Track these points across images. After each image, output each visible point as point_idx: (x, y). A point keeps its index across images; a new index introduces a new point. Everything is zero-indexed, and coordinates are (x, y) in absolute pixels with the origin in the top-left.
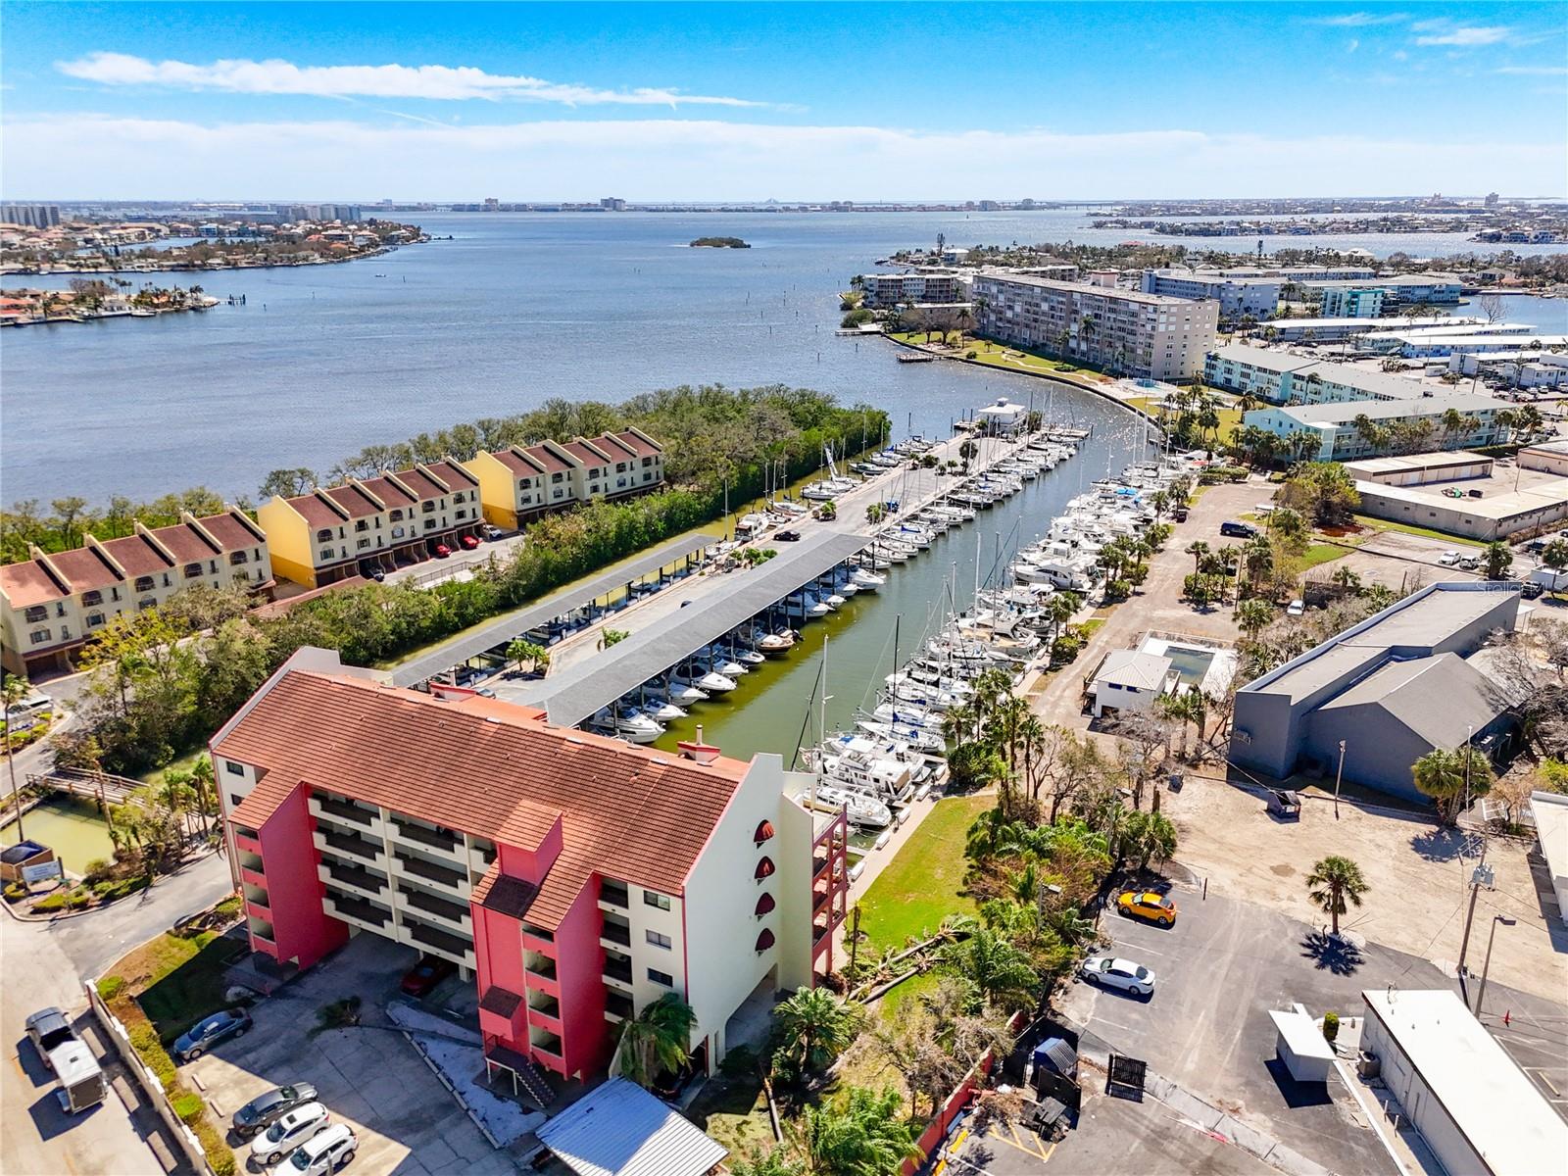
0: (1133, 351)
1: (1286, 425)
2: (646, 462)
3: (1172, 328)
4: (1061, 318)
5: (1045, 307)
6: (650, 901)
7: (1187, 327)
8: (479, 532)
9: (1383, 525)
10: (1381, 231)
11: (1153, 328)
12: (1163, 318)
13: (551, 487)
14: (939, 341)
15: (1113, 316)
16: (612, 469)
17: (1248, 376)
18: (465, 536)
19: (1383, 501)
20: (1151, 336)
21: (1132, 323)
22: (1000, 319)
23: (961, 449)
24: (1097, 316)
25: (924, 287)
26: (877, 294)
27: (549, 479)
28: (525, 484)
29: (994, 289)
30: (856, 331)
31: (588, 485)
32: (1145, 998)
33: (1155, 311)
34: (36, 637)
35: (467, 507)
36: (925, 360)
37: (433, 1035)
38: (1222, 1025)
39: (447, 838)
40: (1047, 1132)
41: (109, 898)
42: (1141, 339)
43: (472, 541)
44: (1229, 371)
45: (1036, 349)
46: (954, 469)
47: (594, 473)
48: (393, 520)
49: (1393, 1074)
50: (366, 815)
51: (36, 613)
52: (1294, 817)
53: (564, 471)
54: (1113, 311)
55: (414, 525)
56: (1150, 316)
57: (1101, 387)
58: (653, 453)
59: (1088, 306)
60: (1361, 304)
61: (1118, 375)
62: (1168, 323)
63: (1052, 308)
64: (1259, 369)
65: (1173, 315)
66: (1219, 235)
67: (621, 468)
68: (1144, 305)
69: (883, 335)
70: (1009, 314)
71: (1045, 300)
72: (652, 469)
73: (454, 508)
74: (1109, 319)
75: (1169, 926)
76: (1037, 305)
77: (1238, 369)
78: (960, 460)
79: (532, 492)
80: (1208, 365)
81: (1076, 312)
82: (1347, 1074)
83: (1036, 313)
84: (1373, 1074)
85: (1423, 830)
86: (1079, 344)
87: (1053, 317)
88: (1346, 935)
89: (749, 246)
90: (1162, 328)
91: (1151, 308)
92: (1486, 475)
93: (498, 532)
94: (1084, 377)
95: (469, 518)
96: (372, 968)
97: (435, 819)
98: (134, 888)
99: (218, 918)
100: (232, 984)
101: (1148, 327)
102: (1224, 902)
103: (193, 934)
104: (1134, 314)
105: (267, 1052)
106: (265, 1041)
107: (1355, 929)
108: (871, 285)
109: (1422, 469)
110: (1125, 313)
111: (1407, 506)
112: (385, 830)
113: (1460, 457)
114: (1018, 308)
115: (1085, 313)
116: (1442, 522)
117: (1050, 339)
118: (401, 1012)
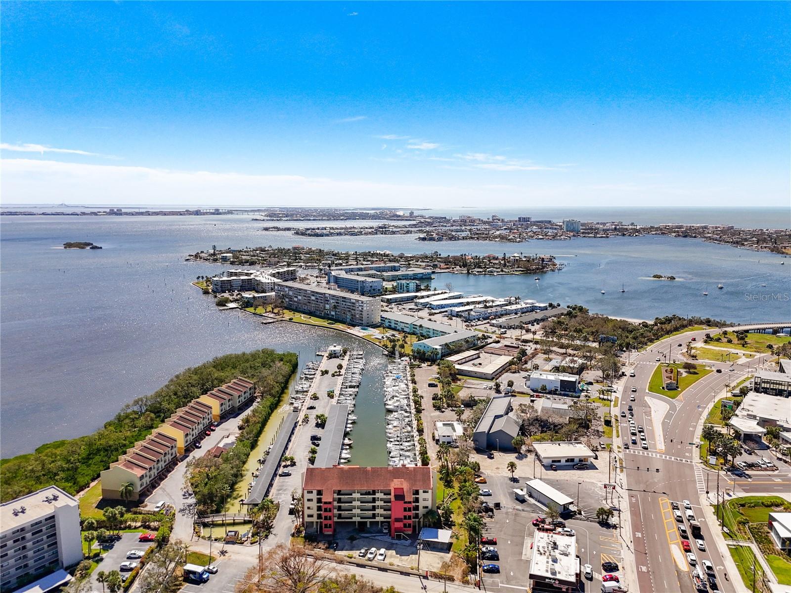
0: (355, 316)
1: (426, 347)
2: (250, 389)
3: (368, 308)
4: (321, 303)
5: (313, 298)
6: (424, 492)
7: (372, 307)
8: (213, 424)
9: (465, 378)
10: (382, 234)
11: (362, 309)
12: (365, 305)
13: (228, 404)
14: (270, 311)
15: (344, 303)
16: (243, 394)
17: (397, 324)
18: (211, 427)
19: (462, 370)
20: (361, 311)
21: (353, 306)
22: (291, 301)
24: (337, 303)
26: (221, 287)
27: (227, 401)
28: (221, 405)
29: (287, 289)
30: (226, 307)
31: (238, 401)
32: (491, 495)
33: (362, 303)
34: (141, 485)
35: (210, 416)
36: (273, 322)
37: (376, 536)
38: (505, 495)
40: (491, 517)
41: (267, 537)
42: (357, 312)
44: (390, 322)
45: (311, 314)
46: (337, 374)
48: (198, 425)
49: (534, 494)
50: (351, 493)
51: (142, 477)
52: (493, 458)
53: (230, 397)
54: (345, 301)
55: (201, 426)
56: (360, 304)
57: (349, 331)
58: (251, 385)
59: (333, 299)
61: (354, 326)
62: (367, 307)
63: (316, 299)
64: (401, 322)
65: (368, 304)
68: (357, 301)
69: (241, 309)
70: (296, 299)
71: (313, 295)
73: (207, 418)
74: (342, 304)
75: (486, 483)
76: (309, 297)
77: (393, 322)
79: (224, 406)
80: (381, 320)
81: (328, 301)
82: (527, 497)
83: (309, 300)
84: (531, 496)
85: (516, 455)
86: (330, 312)
87: (317, 302)
88: (515, 477)
89: (101, 248)
90: (365, 309)
91: (360, 302)
92: (479, 357)
93: (217, 423)
94: (340, 326)
95: (210, 420)
97: (371, 489)
98: (268, 533)
99: (299, 532)
101: (360, 308)
102: (492, 476)
103: (297, 536)
104: (353, 303)
106: (345, 546)
107: (516, 475)
108: (217, 283)
109: (464, 358)
110: (350, 303)
111: (469, 372)
112: (356, 495)
113: (472, 352)
114: (300, 298)
115: (332, 301)
116: (478, 375)
117: (317, 310)
118: (363, 535)
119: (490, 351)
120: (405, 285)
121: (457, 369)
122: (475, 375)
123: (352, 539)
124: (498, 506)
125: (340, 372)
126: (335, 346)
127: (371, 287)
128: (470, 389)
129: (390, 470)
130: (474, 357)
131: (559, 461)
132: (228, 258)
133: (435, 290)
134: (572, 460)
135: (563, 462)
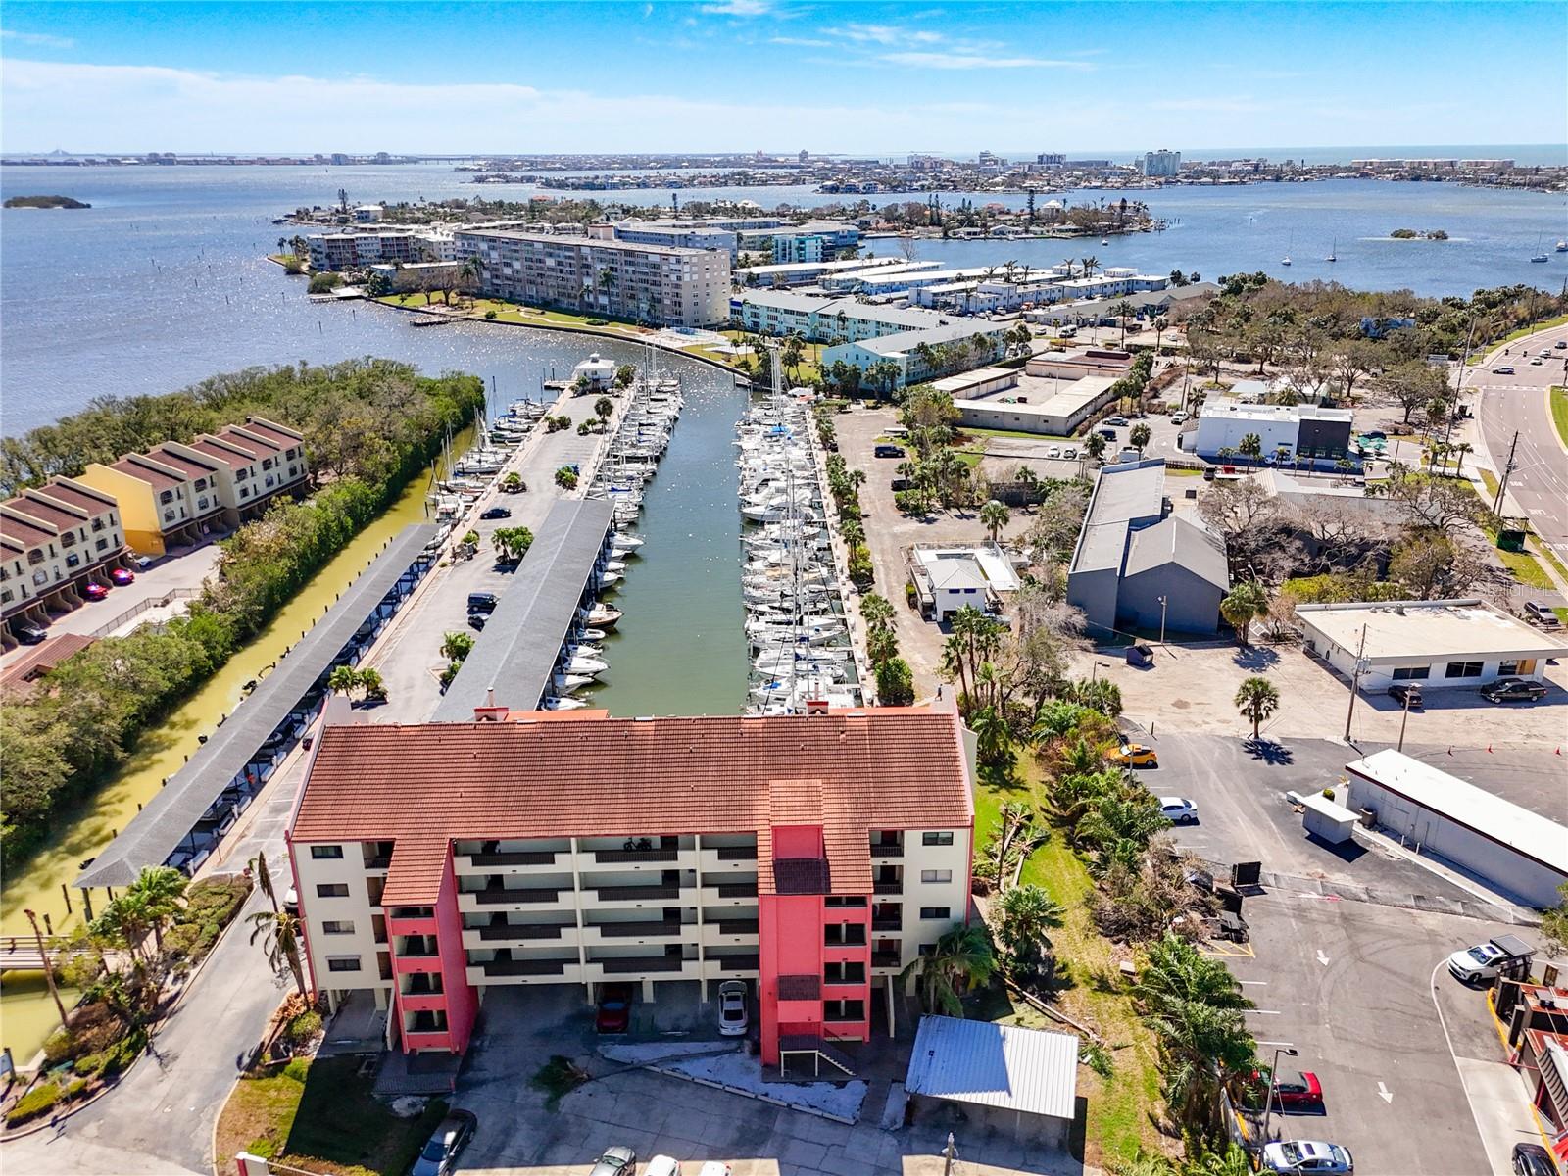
0: (660, 301)
1: (862, 358)
2: (290, 455)
3: (695, 277)
4: (571, 273)
5: (550, 262)
6: (930, 840)
7: (707, 276)
8: (124, 562)
9: (984, 433)
11: (679, 279)
12: (686, 268)
13: (196, 497)
14: (440, 302)
15: (631, 268)
16: (258, 467)
17: (776, 318)
18: (113, 570)
19: (975, 413)
20: (677, 286)
21: (655, 274)
22: (497, 277)
23: (597, 407)
24: (612, 269)
26: (329, 256)
27: (192, 488)
28: (166, 497)
29: (484, 246)
30: (329, 296)
31: (237, 489)
32: (1194, 822)
33: (678, 261)
35: (107, 533)
36: (440, 323)
38: (1255, 819)
39: (670, 846)
40: (1238, 936)
42: (666, 289)
43: (123, 575)
44: (755, 315)
45: (546, 305)
46: (595, 428)
47: (241, 475)
48: (33, 562)
49: (1390, 816)
52: (1149, 666)
53: (206, 475)
54: (631, 263)
55: (54, 568)
56: (673, 267)
57: (643, 337)
58: (295, 443)
59: (601, 260)
60: (807, 249)
61: (657, 327)
62: (692, 273)
63: (559, 263)
64: (786, 311)
65: (695, 264)
66: (604, 189)
67: (267, 465)
68: (665, 257)
69: (367, 299)
70: (507, 271)
71: (550, 255)
72: (297, 462)
73: (93, 537)
74: (626, 274)
75: (1155, 766)
76: (540, 261)
77: (764, 313)
78: (598, 418)
79: (175, 505)
80: (733, 311)
81: (588, 266)
82: (1360, 829)
83: (542, 269)
84: (1374, 823)
85: (1233, 652)
86: (596, 298)
87: (561, 271)
88: (1265, 737)
89: (89, 206)
90: (686, 278)
91: (673, 259)
92: (1014, 385)
93: (145, 559)
94: (622, 330)
95: (111, 548)
96: (540, 1024)
97: (655, 831)
98: (135, 1048)
99: (290, 1039)
100: (390, 1096)
101: (673, 278)
102: (1170, 736)
103: (274, 1071)
104: (654, 266)
106: (507, 1132)
107: (1270, 733)
108: (319, 246)
109: (978, 384)
110: (646, 265)
111: (996, 415)
112: (576, 863)
113: (994, 372)
114: (517, 265)
115: (599, 266)
116: (1025, 424)
117: (564, 294)
118: (619, 1052)
119: (1045, 370)
120: (796, 244)
121: (961, 409)
122: (1017, 424)
123: (558, 1078)
124: (1248, 877)
125: (604, 422)
126: (595, 360)
128: (1007, 460)
130: (1002, 383)
131: (1423, 673)
133: (871, 256)
134: (1474, 669)
135: (1438, 676)
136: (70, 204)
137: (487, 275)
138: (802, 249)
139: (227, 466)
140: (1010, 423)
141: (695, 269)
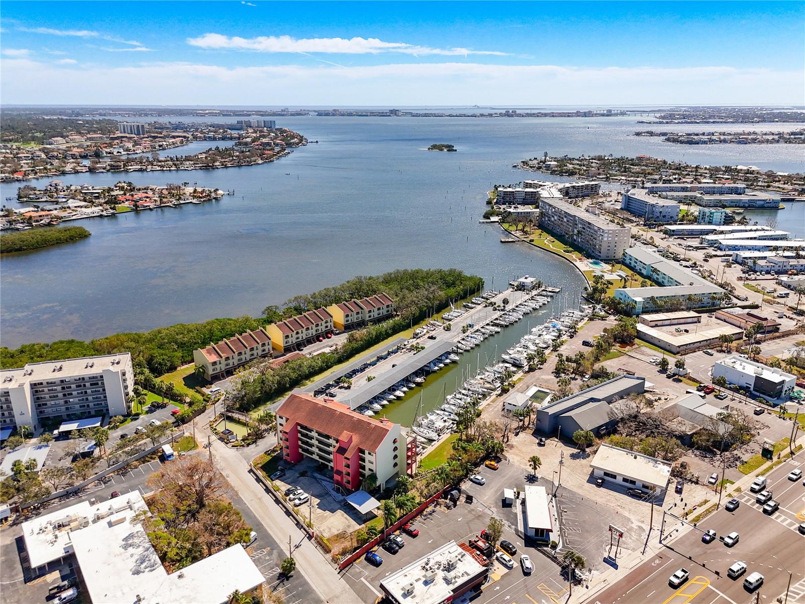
0: (595, 246)
2: (388, 306)
3: (610, 239)
4: (571, 226)
6: (369, 454)
7: (616, 239)
8: (332, 332)
9: (642, 344)
12: (606, 235)
13: (356, 316)
14: (521, 230)
15: (589, 230)
16: (376, 309)
18: (327, 334)
19: (645, 334)
20: (601, 242)
21: (595, 235)
22: (549, 220)
23: (503, 301)
24: (583, 228)
25: (524, 195)
26: (503, 198)
27: (355, 314)
28: (347, 316)
29: (547, 207)
30: (488, 221)
31: (368, 315)
32: (480, 485)
33: (603, 232)
34: (214, 370)
35: (329, 324)
36: (513, 242)
37: (323, 480)
39: (328, 437)
40: (449, 509)
41: (248, 445)
42: (598, 242)
43: (330, 336)
44: (631, 259)
46: (500, 308)
47: (370, 312)
48: (306, 330)
50: (311, 431)
51: (214, 363)
52: (544, 445)
53: (360, 311)
54: (590, 228)
55: (312, 332)
56: (601, 234)
57: (577, 262)
58: (390, 303)
59: (581, 223)
60: (714, 217)
61: (586, 257)
62: (608, 237)
63: (568, 221)
64: (640, 261)
67: (379, 309)
68: (599, 229)
69: (499, 224)
70: (553, 219)
71: (566, 217)
72: (390, 309)
73: (324, 325)
74: (587, 231)
75: (495, 470)
76: (562, 218)
77: (633, 260)
79: (349, 318)
80: (624, 255)
81: (576, 224)
82: (518, 503)
83: (563, 221)
84: (523, 503)
85: (575, 451)
87: (568, 224)
88: (535, 475)
90: (605, 239)
91: (601, 231)
93: (338, 332)
94: (574, 256)
95: (329, 328)
96: (309, 465)
97: (326, 433)
98: (253, 442)
99: (274, 451)
100: (279, 466)
101: (601, 238)
102: (512, 465)
103: (269, 454)
105: (289, 480)
106: (289, 478)
109: (670, 319)
110: (594, 230)
111: (652, 337)
112: (314, 434)
113: (692, 314)
114: (556, 218)
115: (580, 226)
116: (662, 345)
117: (567, 234)
118: (316, 475)
119: (723, 317)
120: (708, 214)
121: (639, 332)
122: (658, 344)
123: (303, 474)
124: (469, 499)
125: (504, 307)
126: (526, 278)
127: (661, 212)
128: (633, 359)
129: (354, 421)
130: (695, 320)
131: (614, 477)
132: (551, 166)
134: (633, 482)
135: (619, 480)
136: (450, 149)
137: (547, 219)
138: (711, 217)
139: (366, 309)
140: (656, 342)
141: (611, 235)
